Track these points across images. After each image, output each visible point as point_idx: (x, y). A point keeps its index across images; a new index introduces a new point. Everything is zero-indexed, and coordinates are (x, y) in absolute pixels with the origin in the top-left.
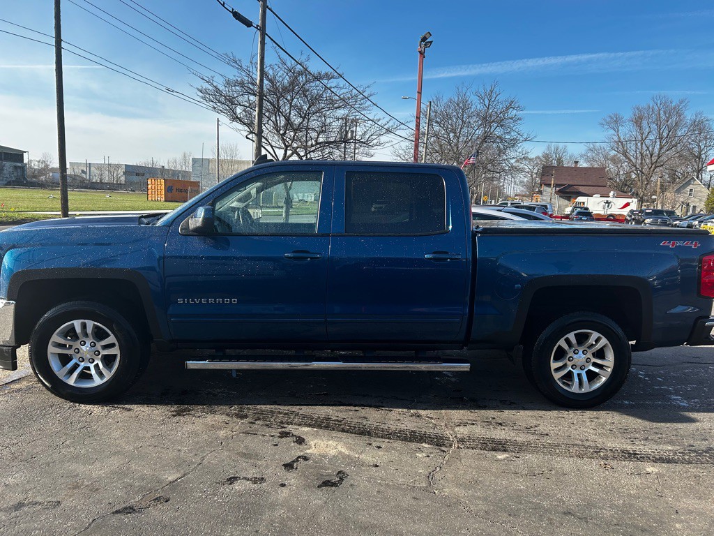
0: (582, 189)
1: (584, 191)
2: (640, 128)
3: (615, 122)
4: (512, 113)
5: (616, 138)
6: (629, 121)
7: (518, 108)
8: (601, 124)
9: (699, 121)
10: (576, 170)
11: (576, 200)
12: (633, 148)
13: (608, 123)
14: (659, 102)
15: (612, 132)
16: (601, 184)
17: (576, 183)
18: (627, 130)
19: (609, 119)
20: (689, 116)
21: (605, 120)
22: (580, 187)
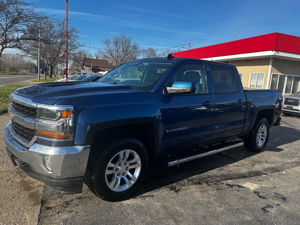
0: (101, 68)
1: (101, 69)
2: (116, 46)
3: (107, 42)
4: (74, 33)
5: (108, 49)
6: (113, 42)
7: (76, 32)
8: (103, 42)
9: (135, 46)
10: (97, 61)
11: (99, 73)
12: (115, 53)
13: (105, 42)
14: (122, 37)
15: (106, 46)
16: (107, 67)
17: (98, 66)
18: (112, 46)
19: (105, 41)
20: (132, 43)
21: (104, 41)
22: (100, 68)
